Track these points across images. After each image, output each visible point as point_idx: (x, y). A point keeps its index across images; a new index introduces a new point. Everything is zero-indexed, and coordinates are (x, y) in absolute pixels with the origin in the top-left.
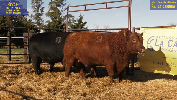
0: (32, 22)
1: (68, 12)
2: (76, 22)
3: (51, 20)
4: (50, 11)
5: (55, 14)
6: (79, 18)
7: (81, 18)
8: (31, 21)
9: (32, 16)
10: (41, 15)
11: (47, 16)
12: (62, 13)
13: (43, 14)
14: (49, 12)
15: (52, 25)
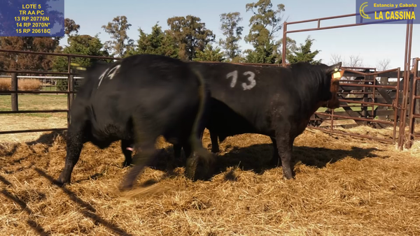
0: (220, 52)
1: (285, 33)
2: (300, 52)
3: (254, 49)
4: (253, 33)
5: (260, 37)
6: (304, 44)
7: (309, 43)
8: (219, 50)
9: (221, 42)
10: (236, 40)
11: (246, 41)
12: (274, 34)
13: (240, 38)
14: (250, 35)
15: (255, 56)
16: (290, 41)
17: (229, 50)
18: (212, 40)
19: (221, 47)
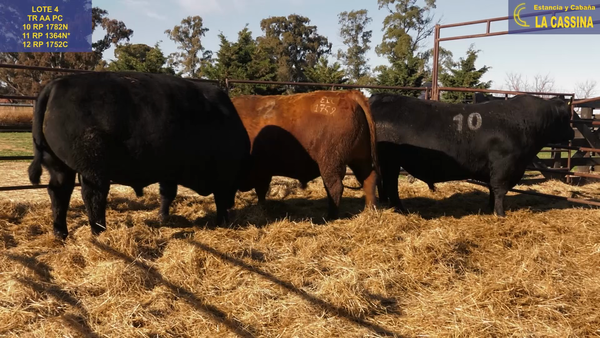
0: (340, 70)
1: (437, 39)
2: (458, 69)
3: (389, 65)
4: (388, 40)
5: (399, 46)
6: (466, 58)
7: (473, 57)
8: (339, 67)
9: (340, 55)
10: (363, 51)
11: (378, 53)
12: (420, 43)
13: (368, 48)
14: (384, 44)
15: (391, 76)
16: (444, 53)
17: (352, 67)
18: (327, 51)
19: (340, 62)
